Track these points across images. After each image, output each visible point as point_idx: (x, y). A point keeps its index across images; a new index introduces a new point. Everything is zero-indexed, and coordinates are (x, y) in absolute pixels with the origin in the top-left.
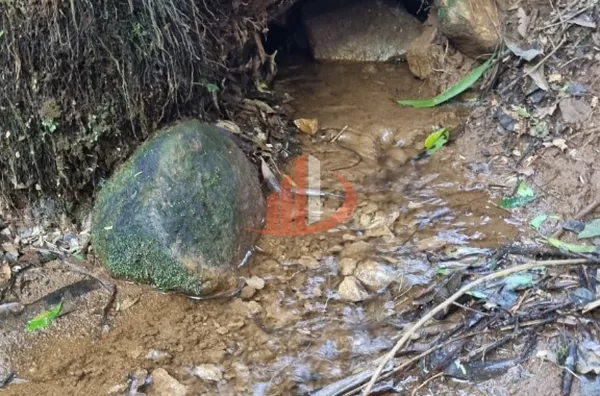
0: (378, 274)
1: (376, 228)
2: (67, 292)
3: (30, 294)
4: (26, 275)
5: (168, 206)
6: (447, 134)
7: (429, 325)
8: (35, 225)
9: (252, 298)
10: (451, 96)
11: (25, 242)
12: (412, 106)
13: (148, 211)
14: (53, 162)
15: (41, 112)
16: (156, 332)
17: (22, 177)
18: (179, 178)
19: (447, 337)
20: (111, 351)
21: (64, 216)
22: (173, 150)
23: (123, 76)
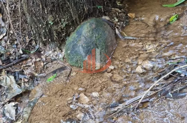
0: (148, 65)
1: (150, 49)
2: (58, 70)
3: (48, 71)
4: (47, 65)
5: (85, 45)
6: (178, 16)
7: (162, 81)
8: (50, 51)
9: (110, 72)
10: (180, 3)
11: (47, 55)
12: (167, 7)
13: (79, 47)
14: (53, 33)
15: (48, 19)
16: (82, 82)
17: (45, 37)
18: (88, 37)
19: (168, 85)
20: (69, 88)
21: (57, 48)
22: (86, 28)
23: (71, 7)
